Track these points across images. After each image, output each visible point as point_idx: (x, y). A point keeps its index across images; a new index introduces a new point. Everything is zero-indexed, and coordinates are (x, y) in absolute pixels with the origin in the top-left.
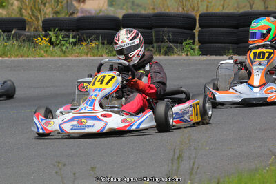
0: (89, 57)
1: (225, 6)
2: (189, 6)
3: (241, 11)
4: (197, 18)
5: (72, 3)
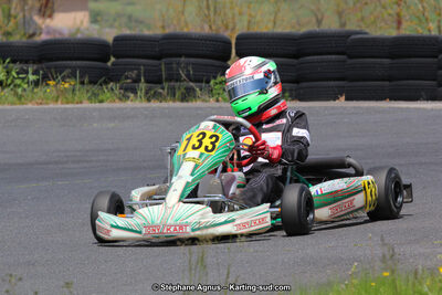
0: (59, 105)
1: (278, 23)
2: (220, 23)
3: (303, 30)
4: (234, 42)
5: (31, 18)
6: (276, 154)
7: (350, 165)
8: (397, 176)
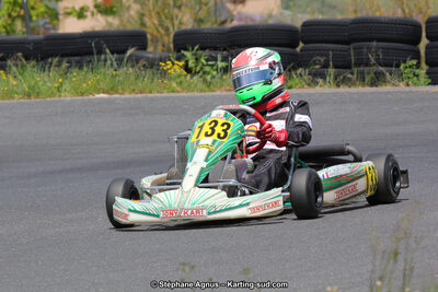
4: (424, 26)
5: (222, 5)
6: (283, 137)
7: (349, 153)
8: (395, 163)
